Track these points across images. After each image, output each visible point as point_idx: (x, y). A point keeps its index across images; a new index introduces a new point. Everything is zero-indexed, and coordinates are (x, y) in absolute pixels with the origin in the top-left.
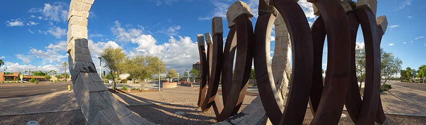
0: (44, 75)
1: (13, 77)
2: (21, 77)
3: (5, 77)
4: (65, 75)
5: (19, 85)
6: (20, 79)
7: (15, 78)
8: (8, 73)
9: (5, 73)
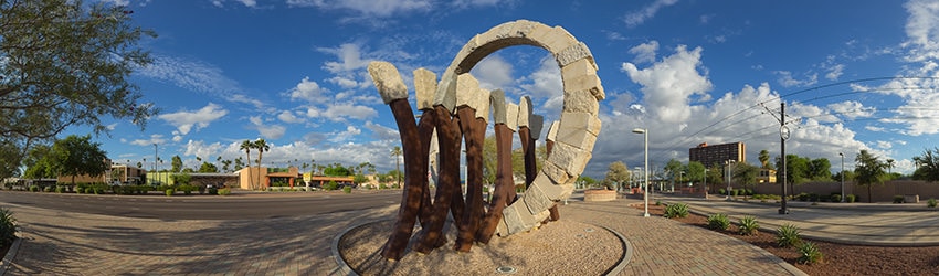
0: (348, 173)
1: (288, 178)
2: (307, 179)
3: (271, 178)
4: (397, 176)
5: (303, 195)
6: (303, 184)
7: (291, 181)
8: (276, 170)
9: (269, 170)
